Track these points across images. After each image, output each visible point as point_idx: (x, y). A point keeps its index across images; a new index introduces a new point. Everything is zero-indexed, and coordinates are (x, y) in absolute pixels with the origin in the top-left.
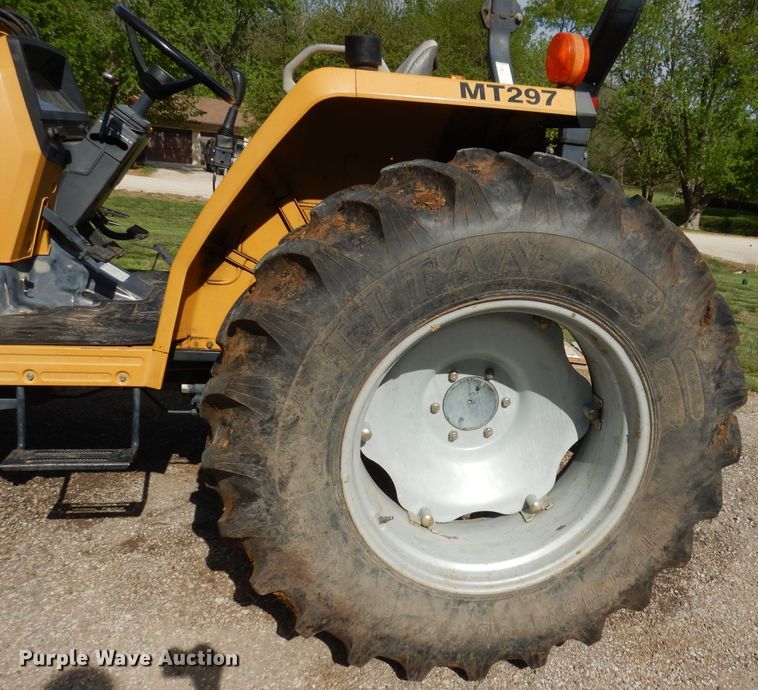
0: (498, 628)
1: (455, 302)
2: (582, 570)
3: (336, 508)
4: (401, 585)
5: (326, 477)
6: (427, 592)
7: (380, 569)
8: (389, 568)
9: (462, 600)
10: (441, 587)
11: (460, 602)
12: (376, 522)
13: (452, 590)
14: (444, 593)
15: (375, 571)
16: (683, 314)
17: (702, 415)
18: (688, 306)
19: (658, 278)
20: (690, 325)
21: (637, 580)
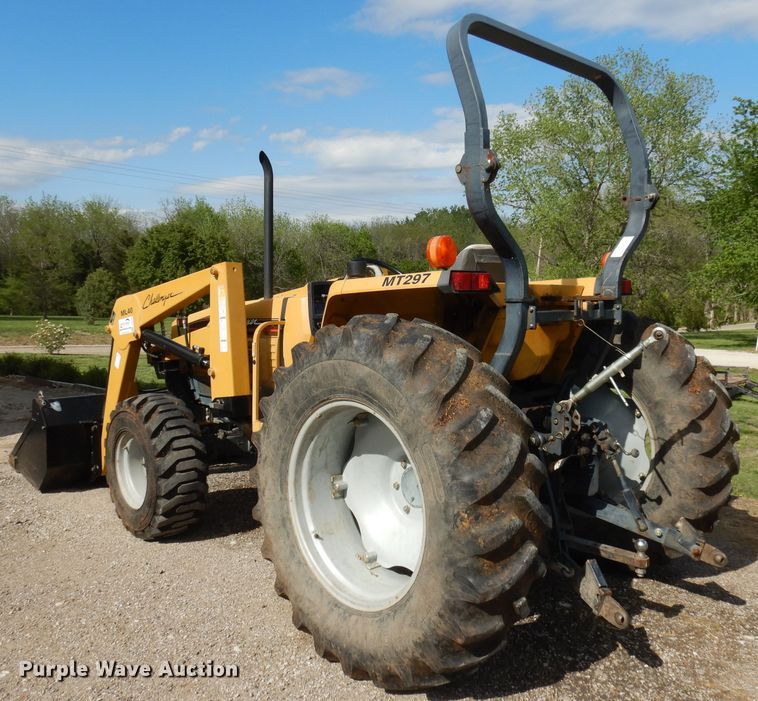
0: (349, 634)
1: (324, 402)
2: (396, 611)
3: (285, 516)
4: (310, 578)
5: (280, 495)
6: (322, 590)
7: (302, 563)
8: (306, 564)
9: (337, 604)
10: (330, 590)
11: (336, 605)
12: (313, 536)
13: (335, 595)
14: (329, 595)
15: (299, 563)
16: (420, 416)
17: (443, 499)
18: (424, 410)
19: (403, 389)
20: (426, 424)
21: (425, 636)
